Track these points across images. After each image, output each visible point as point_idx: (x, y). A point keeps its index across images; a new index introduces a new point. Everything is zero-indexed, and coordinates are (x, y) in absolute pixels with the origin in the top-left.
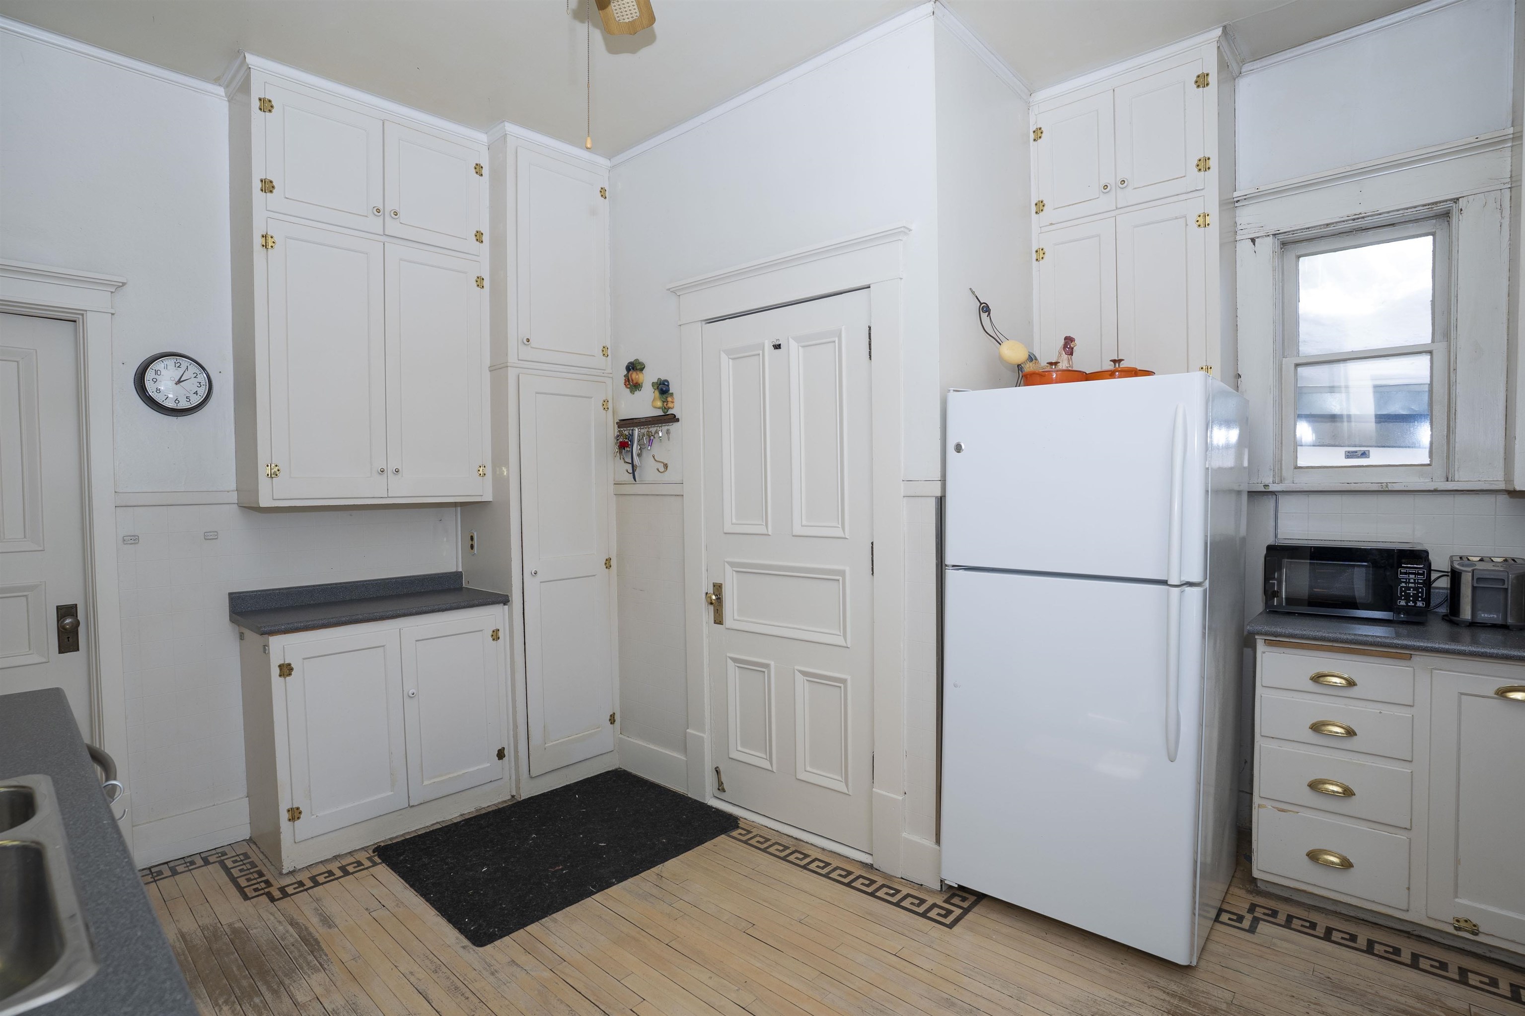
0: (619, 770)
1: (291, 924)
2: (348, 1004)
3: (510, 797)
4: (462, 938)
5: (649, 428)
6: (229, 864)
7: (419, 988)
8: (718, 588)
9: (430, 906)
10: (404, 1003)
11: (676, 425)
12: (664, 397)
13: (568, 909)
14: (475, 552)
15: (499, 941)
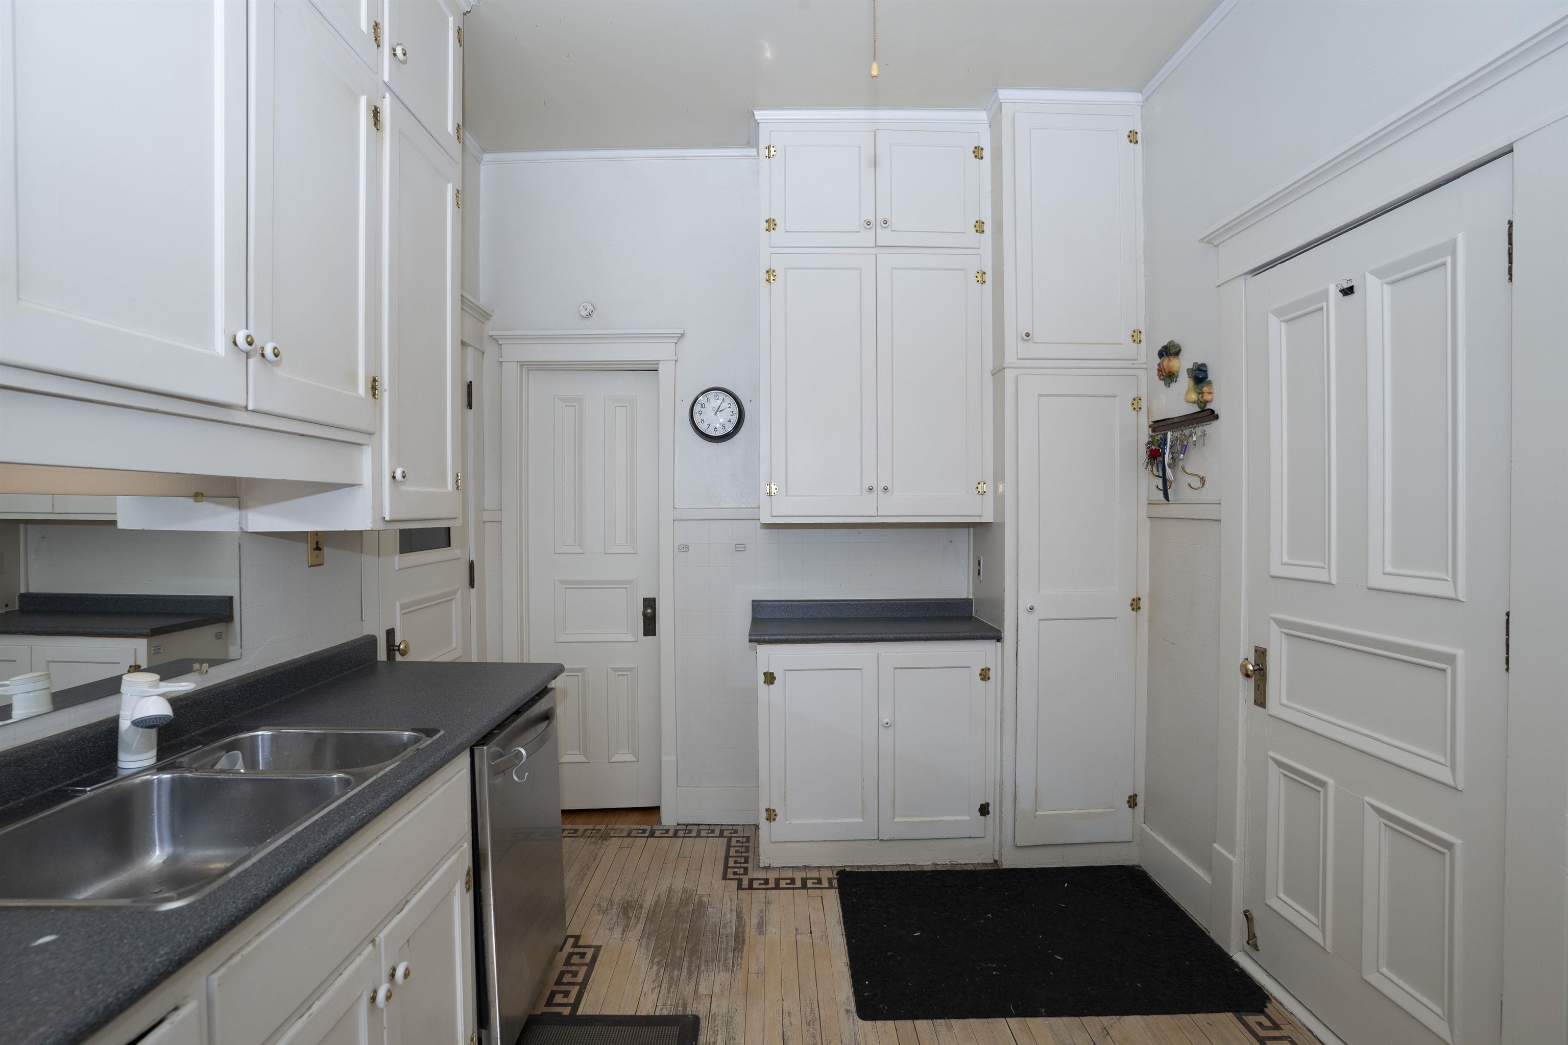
0: (1136, 868)
1: (737, 916)
2: (727, 1015)
3: (992, 861)
4: (852, 1000)
5: (1182, 430)
6: (733, 843)
7: (785, 1033)
8: (1261, 654)
9: (847, 951)
10: (765, 1041)
11: (1215, 423)
12: (1200, 387)
13: (972, 1020)
14: (981, 579)
15: (883, 1022)
